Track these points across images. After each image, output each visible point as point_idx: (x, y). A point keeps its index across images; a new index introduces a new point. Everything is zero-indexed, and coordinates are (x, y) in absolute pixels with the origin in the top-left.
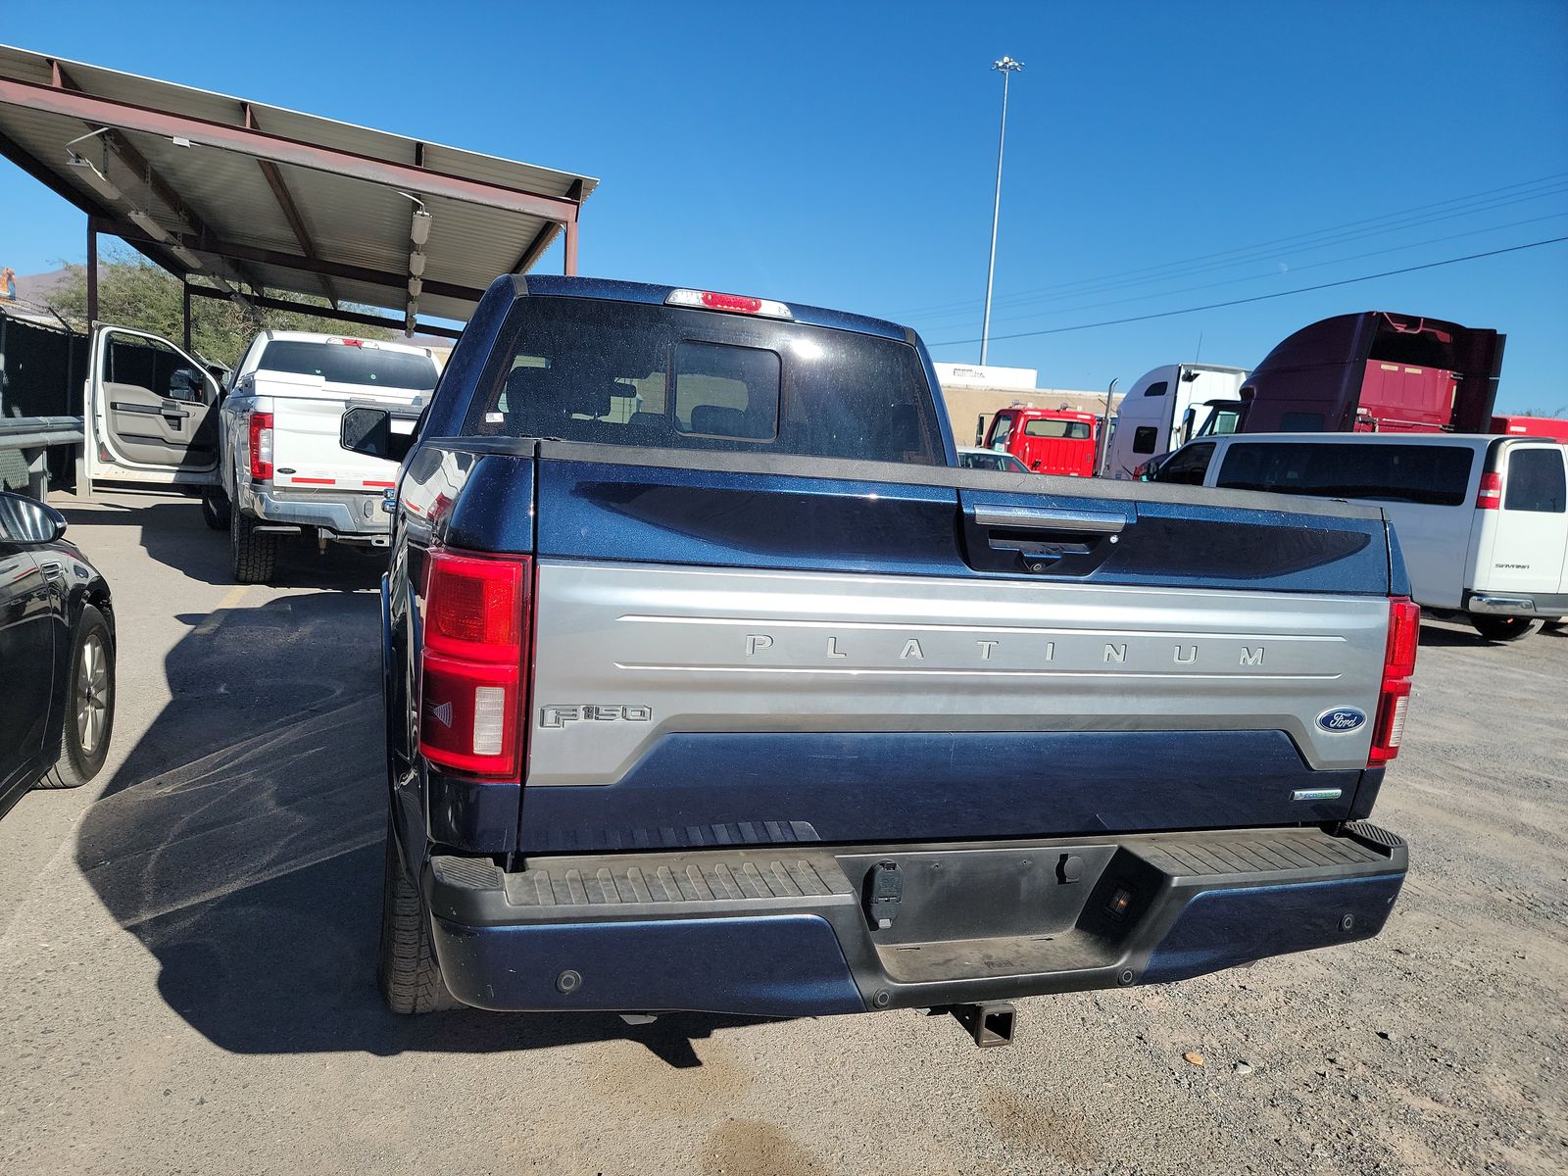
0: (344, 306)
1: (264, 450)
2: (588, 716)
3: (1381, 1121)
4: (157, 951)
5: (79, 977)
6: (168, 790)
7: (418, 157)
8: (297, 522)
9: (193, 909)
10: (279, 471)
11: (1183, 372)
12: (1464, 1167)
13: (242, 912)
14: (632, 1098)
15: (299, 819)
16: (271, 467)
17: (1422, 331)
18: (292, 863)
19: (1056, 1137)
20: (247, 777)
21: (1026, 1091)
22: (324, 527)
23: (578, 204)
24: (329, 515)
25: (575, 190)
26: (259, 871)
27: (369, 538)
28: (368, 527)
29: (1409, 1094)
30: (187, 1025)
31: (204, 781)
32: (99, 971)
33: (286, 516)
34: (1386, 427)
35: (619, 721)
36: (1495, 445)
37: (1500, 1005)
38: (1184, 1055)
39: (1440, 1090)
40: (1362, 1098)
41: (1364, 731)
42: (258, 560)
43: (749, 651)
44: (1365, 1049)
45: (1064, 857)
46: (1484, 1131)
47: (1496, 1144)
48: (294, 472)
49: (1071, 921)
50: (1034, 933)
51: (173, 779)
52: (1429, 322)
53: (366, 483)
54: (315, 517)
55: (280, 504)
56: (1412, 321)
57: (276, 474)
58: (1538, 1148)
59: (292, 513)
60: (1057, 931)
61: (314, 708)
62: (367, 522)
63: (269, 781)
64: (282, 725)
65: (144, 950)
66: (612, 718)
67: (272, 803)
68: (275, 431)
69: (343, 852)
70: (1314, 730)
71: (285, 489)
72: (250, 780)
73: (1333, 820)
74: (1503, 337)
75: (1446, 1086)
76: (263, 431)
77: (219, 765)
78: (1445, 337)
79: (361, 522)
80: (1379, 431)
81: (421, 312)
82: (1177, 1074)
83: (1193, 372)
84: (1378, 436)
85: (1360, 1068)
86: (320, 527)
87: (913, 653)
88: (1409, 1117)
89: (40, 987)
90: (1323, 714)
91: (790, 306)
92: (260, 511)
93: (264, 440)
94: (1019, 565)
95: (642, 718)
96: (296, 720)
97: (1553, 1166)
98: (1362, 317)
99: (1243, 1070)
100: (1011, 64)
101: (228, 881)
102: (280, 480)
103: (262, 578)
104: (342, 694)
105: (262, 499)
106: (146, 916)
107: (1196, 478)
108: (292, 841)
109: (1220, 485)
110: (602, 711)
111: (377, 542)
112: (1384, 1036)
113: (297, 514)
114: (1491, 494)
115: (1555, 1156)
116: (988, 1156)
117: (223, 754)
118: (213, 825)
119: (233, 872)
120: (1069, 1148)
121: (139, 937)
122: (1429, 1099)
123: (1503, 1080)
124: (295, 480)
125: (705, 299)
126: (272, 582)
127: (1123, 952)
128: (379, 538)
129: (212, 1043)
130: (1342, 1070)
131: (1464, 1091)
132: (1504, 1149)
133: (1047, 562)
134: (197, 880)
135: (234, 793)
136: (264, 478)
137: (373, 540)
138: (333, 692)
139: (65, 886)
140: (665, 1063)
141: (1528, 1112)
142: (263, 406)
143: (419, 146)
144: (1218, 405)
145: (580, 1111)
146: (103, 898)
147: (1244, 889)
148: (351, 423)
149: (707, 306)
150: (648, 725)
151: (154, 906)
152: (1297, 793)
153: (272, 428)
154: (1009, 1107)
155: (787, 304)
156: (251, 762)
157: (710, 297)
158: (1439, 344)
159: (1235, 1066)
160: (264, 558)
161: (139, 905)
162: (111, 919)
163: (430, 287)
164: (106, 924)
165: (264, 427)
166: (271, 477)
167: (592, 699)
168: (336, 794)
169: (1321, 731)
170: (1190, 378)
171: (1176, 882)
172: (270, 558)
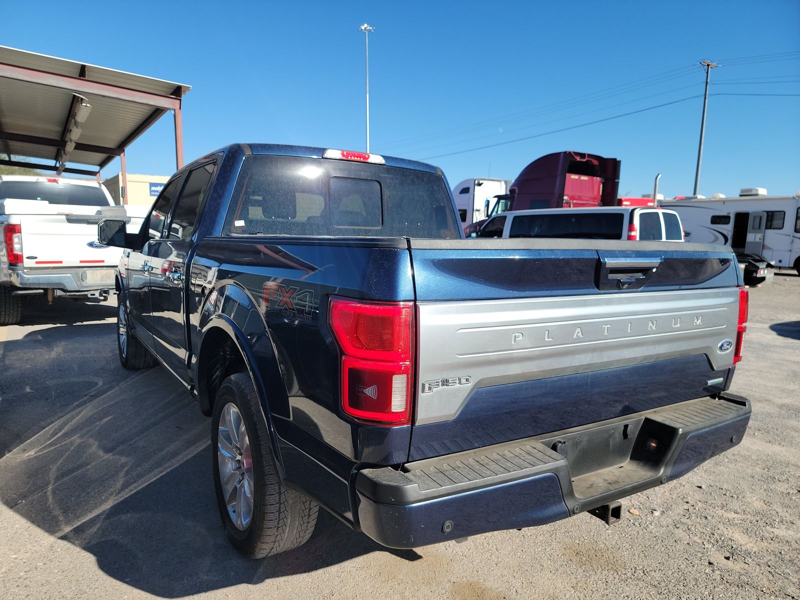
0: (15, 158)
1: (16, 247)
2: (443, 385)
3: (721, 526)
4: (88, 548)
5: (48, 571)
6: (32, 453)
7: (82, 72)
8: (41, 287)
9: (92, 522)
10: (28, 258)
11: (476, 182)
12: (764, 541)
13: (124, 517)
14: (399, 582)
15: (123, 460)
16: (21, 256)
17: (587, 160)
18: (135, 485)
19: (603, 561)
20: (76, 439)
21: (577, 541)
22: (58, 289)
23: (180, 100)
24: (62, 282)
25: (177, 92)
26: (119, 493)
27: (86, 293)
28: (86, 287)
29: (725, 512)
30: (133, 588)
31: (51, 445)
32: (58, 566)
33: (34, 284)
34: (576, 205)
35: (458, 385)
36: (633, 211)
37: (733, 465)
38: (629, 511)
39: (735, 508)
40: (709, 518)
41: (732, 349)
42: (11, 311)
43: (513, 342)
44: (696, 495)
45: (626, 426)
46: (761, 523)
47: (768, 528)
48: (36, 258)
49: (628, 457)
50: (615, 465)
51: (32, 446)
52: (589, 155)
53: (81, 262)
54: (52, 284)
55: (29, 277)
56: (582, 155)
57: (25, 260)
58: (784, 527)
59: (38, 282)
60: (623, 462)
61: (92, 394)
62: (84, 283)
63: (91, 441)
64: (78, 406)
65: (78, 549)
66: (454, 384)
67: (101, 453)
68: (22, 234)
69: (161, 475)
70: (717, 352)
71: (31, 268)
72: (79, 441)
73: (715, 393)
74: (620, 162)
75: (735, 505)
76: (15, 235)
77: (53, 435)
78: (596, 162)
79: (81, 284)
80: (574, 207)
81: (70, 161)
82: (632, 521)
83: (481, 182)
84: (572, 210)
85: (700, 504)
86: (56, 289)
87: (579, 335)
88: (730, 523)
89: (27, 582)
90: (719, 345)
91: (384, 157)
92: (16, 281)
93: (16, 240)
94: (618, 286)
95: (467, 382)
96: (85, 403)
97: (793, 533)
98: (562, 155)
99: (657, 514)
100: (368, 28)
101: (105, 501)
102: (27, 263)
103: (14, 321)
104: (104, 384)
105: (18, 275)
106: (67, 529)
107: (499, 234)
108: (127, 473)
109: (511, 236)
110: (450, 381)
111: (92, 295)
112: (700, 487)
113: (41, 282)
114: (633, 234)
115: (792, 529)
116: (579, 577)
117: (52, 427)
118: (73, 470)
119: (103, 495)
120: (610, 566)
121: (70, 541)
122: (733, 513)
123: (755, 499)
124: (37, 263)
125: (343, 155)
126: (22, 323)
127: (660, 468)
128: (92, 292)
129: (154, 596)
130: (693, 506)
131: (744, 507)
132: (773, 530)
133: (630, 284)
134: (84, 503)
135: (74, 450)
136: (18, 263)
137: (89, 294)
138: (97, 384)
139: (6, 519)
140: (405, 560)
141: (771, 511)
142: (14, 221)
143: (83, 67)
144: (500, 198)
145: (378, 594)
146: (33, 522)
147: (703, 430)
148: (104, 228)
149: (344, 158)
150: (470, 385)
151: (68, 522)
152: (709, 382)
153: (21, 233)
154: (574, 551)
155: (383, 156)
156: (72, 430)
157: (345, 153)
158: (593, 166)
159: (652, 513)
160: (15, 309)
161: (59, 523)
162: (46, 534)
163: (80, 146)
164: (46, 539)
165: (15, 232)
166: (22, 262)
167: (445, 376)
168: (136, 442)
169: (719, 352)
170: (480, 185)
171: (680, 431)
172: (20, 309)
